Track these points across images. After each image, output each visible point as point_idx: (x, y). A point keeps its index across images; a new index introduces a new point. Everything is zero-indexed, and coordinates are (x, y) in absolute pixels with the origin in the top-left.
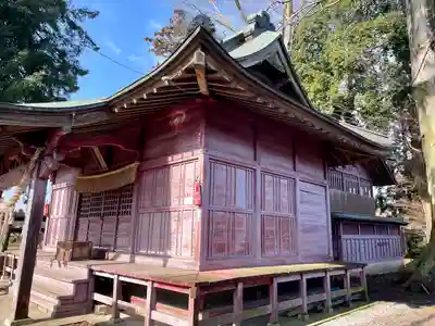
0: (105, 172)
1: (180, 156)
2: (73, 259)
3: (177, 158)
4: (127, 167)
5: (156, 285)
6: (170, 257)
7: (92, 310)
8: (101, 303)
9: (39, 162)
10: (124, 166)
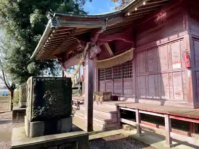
0: (112, 57)
1: (167, 39)
2: (104, 101)
3: (165, 40)
4: (127, 52)
5: (171, 117)
6: (165, 100)
7: (121, 127)
8: (126, 124)
9: (88, 50)
10: (124, 52)
